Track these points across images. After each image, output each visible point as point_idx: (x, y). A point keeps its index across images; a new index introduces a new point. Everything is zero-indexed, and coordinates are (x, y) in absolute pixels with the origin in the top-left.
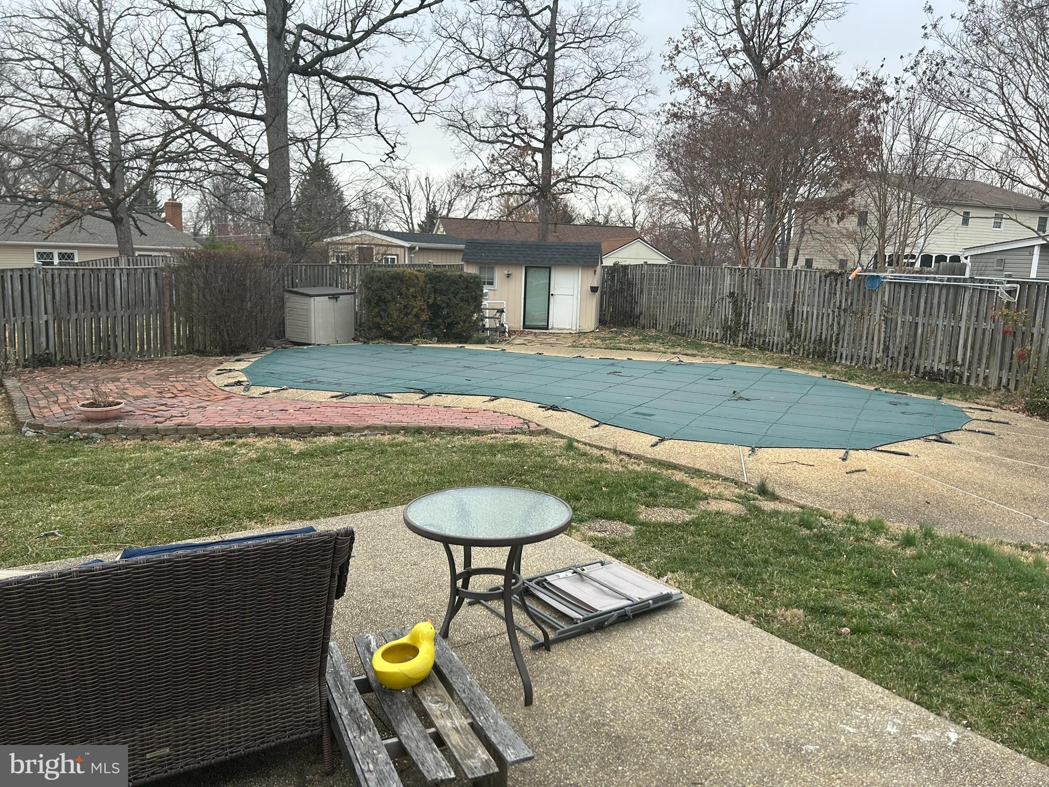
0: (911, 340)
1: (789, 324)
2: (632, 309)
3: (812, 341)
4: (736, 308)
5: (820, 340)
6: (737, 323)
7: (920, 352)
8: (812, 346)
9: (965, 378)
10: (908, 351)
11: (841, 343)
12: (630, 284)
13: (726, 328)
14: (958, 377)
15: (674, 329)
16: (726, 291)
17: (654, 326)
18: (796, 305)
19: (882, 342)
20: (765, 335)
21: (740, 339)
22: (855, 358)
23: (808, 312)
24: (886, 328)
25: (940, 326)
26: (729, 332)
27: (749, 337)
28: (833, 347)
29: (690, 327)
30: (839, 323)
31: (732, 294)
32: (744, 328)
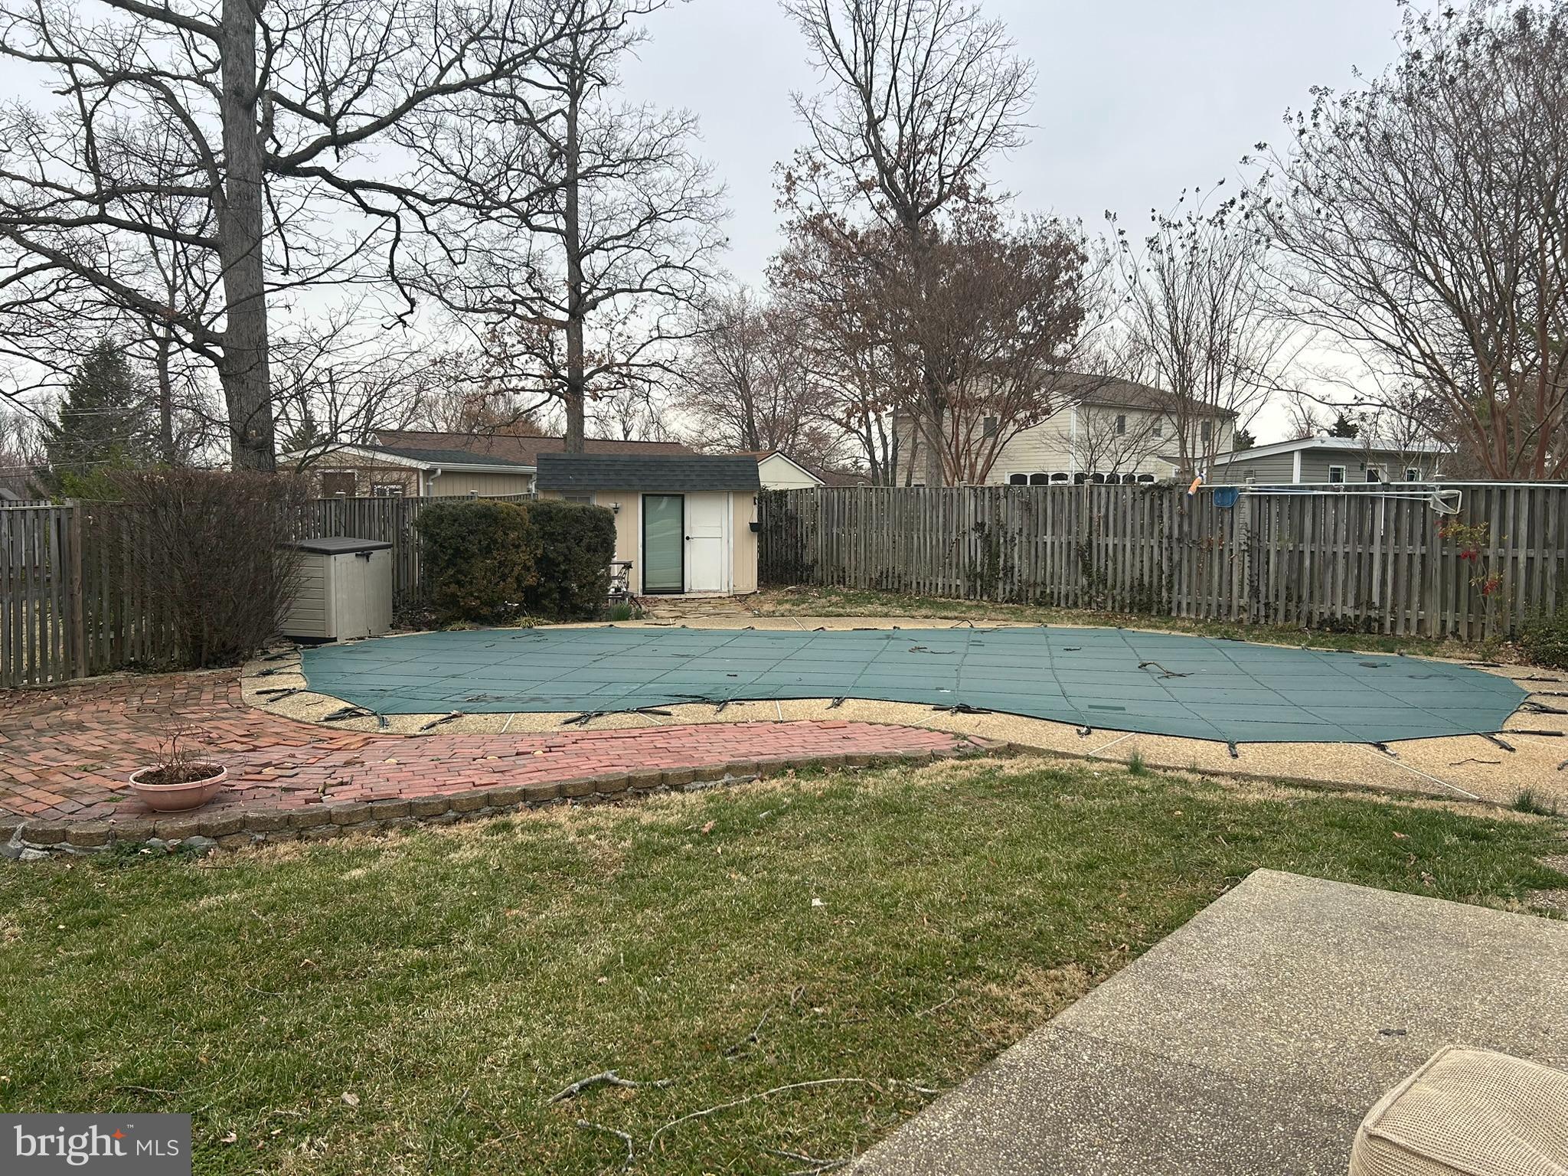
0: (1295, 576)
1: (1084, 565)
2: (798, 558)
3: (1127, 587)
4: (990, 547)
5: (1141, 584)
6: (993, 566)
7: (1311, 593)
8: (1127, 595)
9: (1388, 625)
10: (1293, 594)
11: (1176, 587)
12: (792, 519)
13: (972, 576)
14: (1376, 625)
15: (879, 582)
16: (969, 522)
17: (842, 581)
18: (1095, 535)
19: (1246, 581)
20: (1044, 584)
21: (1000, 591)
22: (1204, 607)
23: (1115, 545)
24: (1251, 562)
25: (1341, 555)
26: (979, 583)
27: (1016, 588)
28: (1164, 594)
29: (908, 578)
30: (1170, 559)
31: (979, 526)
32: (1005, 575)
